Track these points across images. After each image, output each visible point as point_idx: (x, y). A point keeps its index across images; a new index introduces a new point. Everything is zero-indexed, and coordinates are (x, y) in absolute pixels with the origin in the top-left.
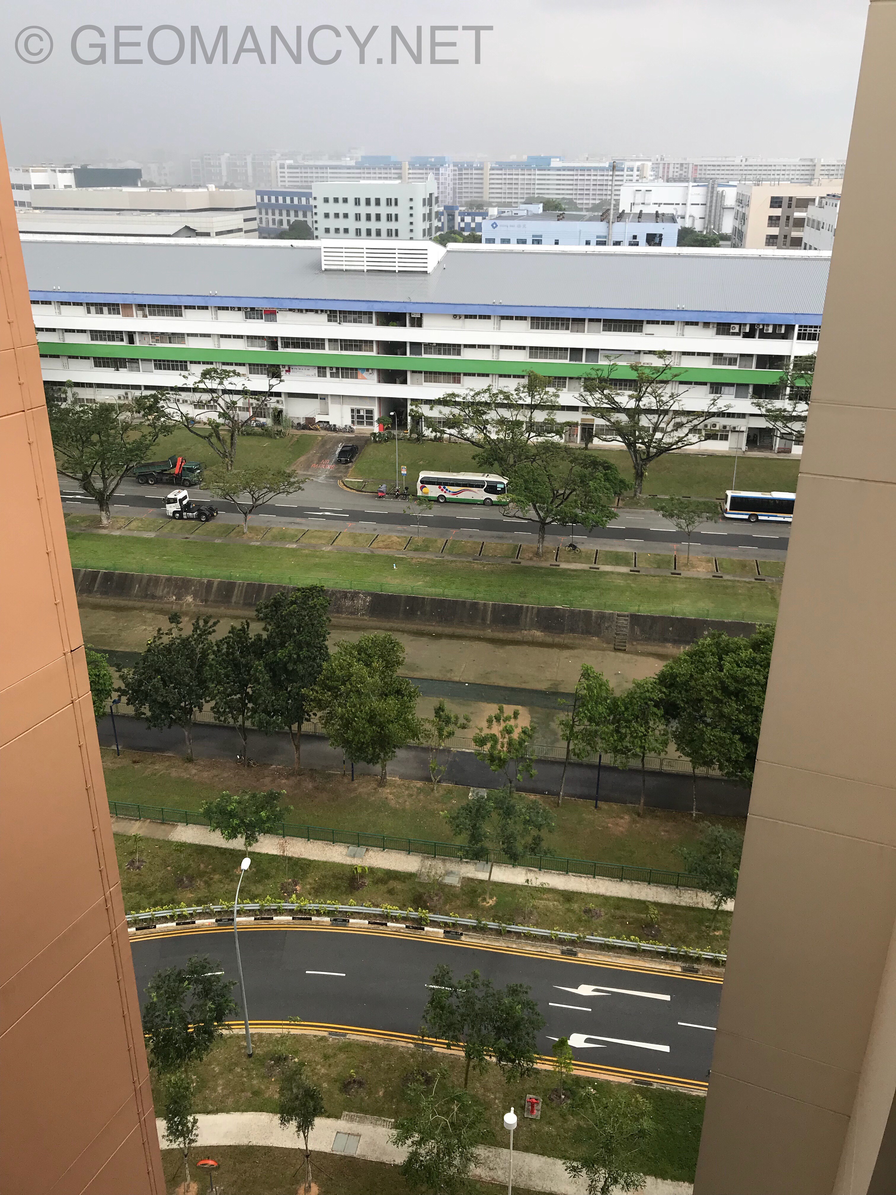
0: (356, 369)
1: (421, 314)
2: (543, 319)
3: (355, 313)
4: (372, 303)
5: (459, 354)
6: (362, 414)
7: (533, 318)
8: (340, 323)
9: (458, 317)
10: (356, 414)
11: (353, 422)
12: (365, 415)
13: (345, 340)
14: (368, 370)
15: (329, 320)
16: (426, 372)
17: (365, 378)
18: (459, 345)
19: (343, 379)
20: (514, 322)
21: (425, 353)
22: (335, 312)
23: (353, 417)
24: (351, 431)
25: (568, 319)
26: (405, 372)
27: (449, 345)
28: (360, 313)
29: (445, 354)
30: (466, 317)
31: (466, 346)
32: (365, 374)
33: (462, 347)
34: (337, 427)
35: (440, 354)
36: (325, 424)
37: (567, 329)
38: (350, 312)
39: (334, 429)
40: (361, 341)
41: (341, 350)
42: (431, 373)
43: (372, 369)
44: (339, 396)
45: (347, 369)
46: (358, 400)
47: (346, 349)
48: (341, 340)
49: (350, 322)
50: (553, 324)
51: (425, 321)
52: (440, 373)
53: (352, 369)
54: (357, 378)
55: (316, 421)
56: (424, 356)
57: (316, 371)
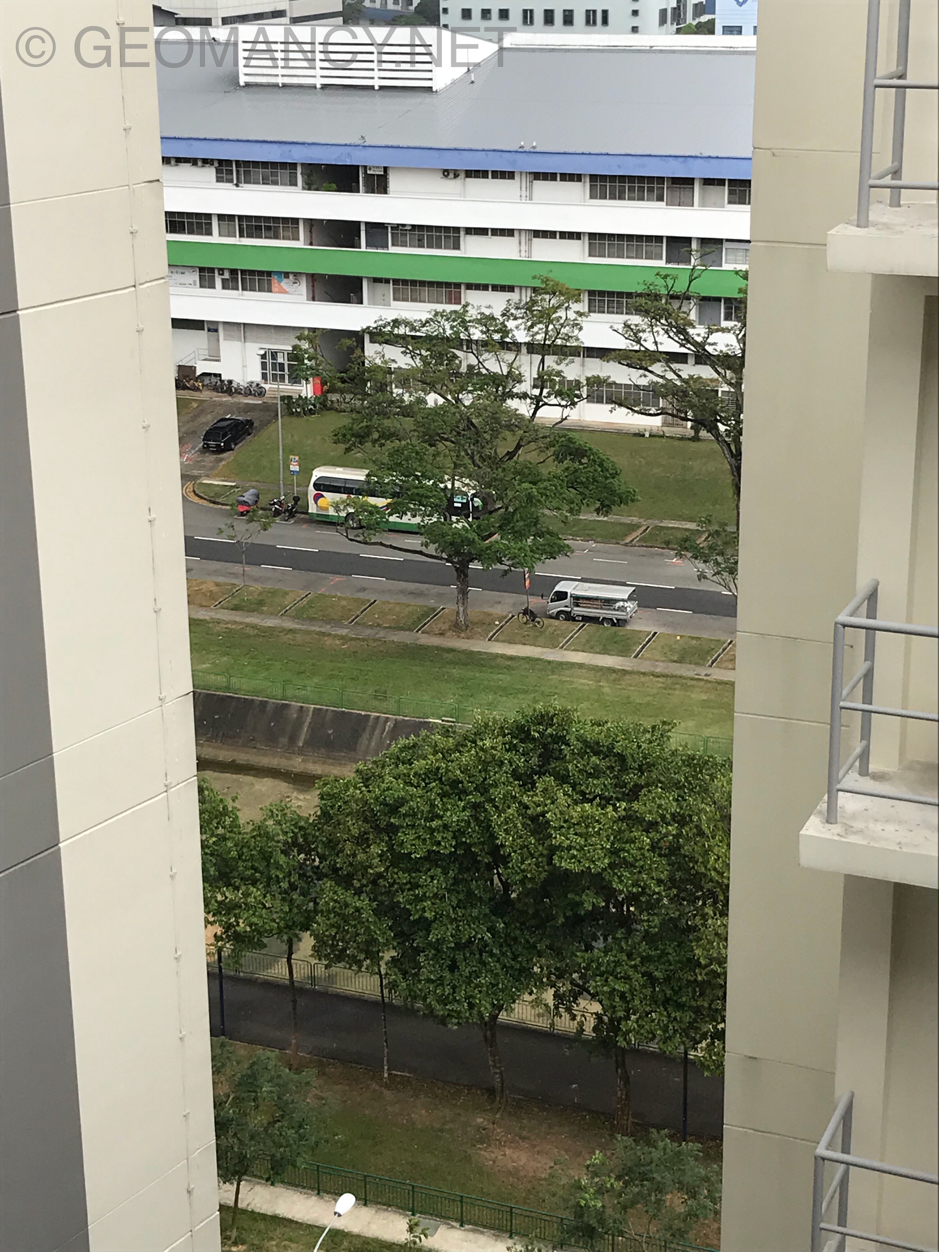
0: (269, 274)
1: (385, 169)
2: (613, 178)
3: (265, 164)
4: (288, 147)
5: (457, 247)
6: (280, 360)
7: (593, 178)
8: (237, 185)
9: (451, 175)
10: (269, 361)
11: (264, 376)
12: (286, 363)
13: (249, 218)
14: (286, 275)
15: (219, 180)
16: (396, 282)
17: (286, 292)
18: (457, 230)
19: (245, 292)
20: (558, 185)
21: (393, 245)
22: (229, 162)
23: (264, 366)
24: (261, 393)
25: (661, 180)
26: (358, 281)
27: (438, 228)
28: (274, 165)
29: (430, 246)
30: (470, 174)
31: (469, 231)
32: (285, 284)
33: (462, 233)
34: (234, 385)
35: (421, 246)
36: (214, 380)
37: (660, 198)
38: (256, 164)
39: (227, 388)
40: (276, 219)
41: (241, 236)
42: (405, 282)
43: (296, 274)
44: (239, 324)
45: (252, 272)
46: (273, 333)
47: (250, 236)
48: (241, 217)
49: (256, 183)
50: (631, 189)
51: (393, 181)
52: (423, 283)
53: (261, 273)
54: (270, 291)
55: (198, 373)
56: (392, 250)
57: (196, 277)
